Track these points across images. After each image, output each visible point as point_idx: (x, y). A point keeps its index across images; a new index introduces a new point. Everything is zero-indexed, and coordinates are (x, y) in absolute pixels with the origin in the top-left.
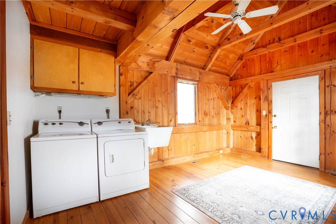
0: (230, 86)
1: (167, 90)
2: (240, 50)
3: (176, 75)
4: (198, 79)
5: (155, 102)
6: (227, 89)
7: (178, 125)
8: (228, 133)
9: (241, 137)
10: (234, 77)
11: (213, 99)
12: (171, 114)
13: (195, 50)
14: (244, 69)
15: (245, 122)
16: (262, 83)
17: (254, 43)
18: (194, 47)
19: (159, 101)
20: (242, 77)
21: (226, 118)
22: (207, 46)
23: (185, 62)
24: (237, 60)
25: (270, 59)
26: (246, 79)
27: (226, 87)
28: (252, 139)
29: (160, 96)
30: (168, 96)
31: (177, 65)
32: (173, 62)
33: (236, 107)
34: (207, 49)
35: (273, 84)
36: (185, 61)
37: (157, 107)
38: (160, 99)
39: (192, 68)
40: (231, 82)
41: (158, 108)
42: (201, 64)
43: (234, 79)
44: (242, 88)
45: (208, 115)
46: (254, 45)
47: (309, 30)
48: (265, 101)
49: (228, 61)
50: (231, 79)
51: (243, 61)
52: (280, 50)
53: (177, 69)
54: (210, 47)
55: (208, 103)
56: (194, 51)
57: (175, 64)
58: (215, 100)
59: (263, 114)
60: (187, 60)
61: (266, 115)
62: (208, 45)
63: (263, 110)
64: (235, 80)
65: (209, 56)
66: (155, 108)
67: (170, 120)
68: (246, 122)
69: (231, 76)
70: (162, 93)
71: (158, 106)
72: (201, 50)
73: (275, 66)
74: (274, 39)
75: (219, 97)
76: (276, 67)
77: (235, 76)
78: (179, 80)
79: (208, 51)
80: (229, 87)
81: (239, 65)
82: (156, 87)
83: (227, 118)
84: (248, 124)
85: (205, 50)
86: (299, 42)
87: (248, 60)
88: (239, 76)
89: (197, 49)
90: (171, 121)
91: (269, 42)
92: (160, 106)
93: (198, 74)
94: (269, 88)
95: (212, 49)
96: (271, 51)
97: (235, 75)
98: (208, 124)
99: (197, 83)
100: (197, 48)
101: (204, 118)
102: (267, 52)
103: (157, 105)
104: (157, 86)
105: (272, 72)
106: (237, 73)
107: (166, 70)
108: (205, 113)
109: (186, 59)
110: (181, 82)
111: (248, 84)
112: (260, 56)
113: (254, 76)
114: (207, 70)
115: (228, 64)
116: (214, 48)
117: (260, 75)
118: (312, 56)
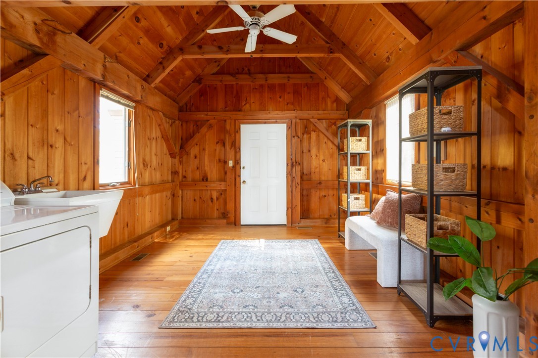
0: (179, 119)
1: (77, 108)
2: (199, 69)
3: (104, 78)
4: (139, 98)
5: (45, 132)
6: (173, 125)
7: (100, 186)
8: (174, 195)
9: (195, 200)
10: (185, 106)
11: (155, 138)
12: (85, 164)
13: (141, 41)
14: (202, 98)
15: (202, 178)
16: (228, 122)
17: (218, 66)
18: (141, 34)
19: (57, 131)
20: (198, 110)
21: (172, 172)
22: (162, 44)
23: (116, 56)
24: (193, 82)
25: (237, 93)
26: (206, 113)
27: (173, 121)
28: (212, 202)
29: (61, 119)
30: (79, 121)
31: (105, 58)
32: (97, 47)
33: (188, 154)
34: (161, 48)
35: (243, 127)
36: (117, 54)
37: (51, 146)
38: (60, 127)
39: (131, 74)
40: (180, 113)
41: (54, 148)
42: (144, 71)
43: (185, 109)
44: (198, 125)
45: (149, 166)
46: (219, 68)
47: (278, 73)
48: (232, 147)
49: (181, 80)
50: (181, 110)
51: (201, 86)
52: (250, 85)
53: (105, 66)
54: (165, 47)
55: (149, 145)
56: (139, 43)
57: (102, 55)
58: (159, 140)
59: (230, 166)
60: (121, 55)
61: (233, 167)
62: (164, 43)
63: (229, 160)
64: (186, 111)
65: (159, 62)
66: (46, 147)
67: (82, 177)
68: (204, 177)
69: (181, 105)
70: (66, 113)
71: (55, 142)
72: (151, 46)
73: (243, 105)
74: (243, 69)
75: (164, 137)
76: (245, 105)
77: (187, 106)
78: (103, 92)
79: (162, 53)
80: (177, 122)
81: (195, 91)
82: (50, 95)
83: (174, 170)
84: (207, 180)
85: (157, 48)
86: (269, 82)
87: (208, 86)
88: (193, 108)
89: (144, 41)
90: (85, 179)
91: (237, 71)
92: (59, 143)
93: (139, 88)
94: (237, 131)
95: (168, 52)
96: (240, 83)
97: (186, 104)
98: (148, 183)
99: (134, 104)
100: (146, 39)
101: (143, 173)
102: (234, 83)
103: (52, 140)
104: (53, 94)
105: (239, 111)
106: (191, 101)
107: (83, 62)
108: (144, 164)
109: (120, 52)
110: (107, 97)
111: (209, 120)
112: (226, 85)
113: (216, 111)
114: (153, 85)
115: (180, 85)
116: (171, 51)
117: (225, 111)
118: (280, 102)
